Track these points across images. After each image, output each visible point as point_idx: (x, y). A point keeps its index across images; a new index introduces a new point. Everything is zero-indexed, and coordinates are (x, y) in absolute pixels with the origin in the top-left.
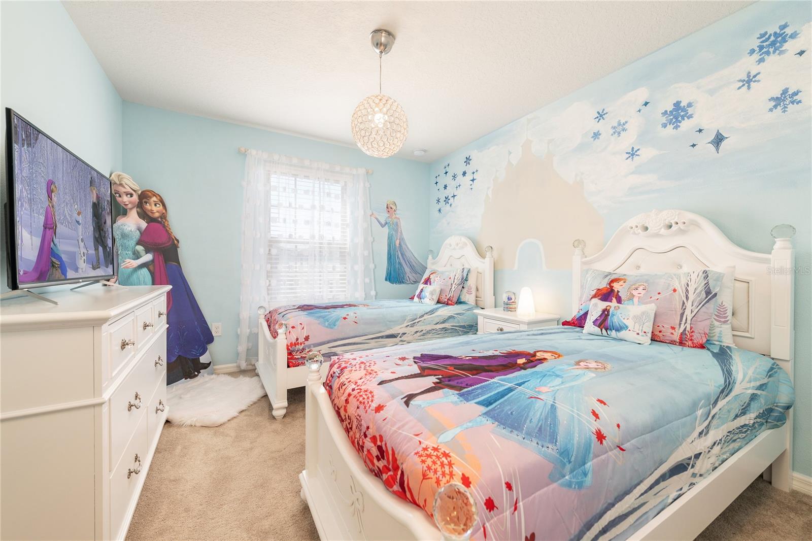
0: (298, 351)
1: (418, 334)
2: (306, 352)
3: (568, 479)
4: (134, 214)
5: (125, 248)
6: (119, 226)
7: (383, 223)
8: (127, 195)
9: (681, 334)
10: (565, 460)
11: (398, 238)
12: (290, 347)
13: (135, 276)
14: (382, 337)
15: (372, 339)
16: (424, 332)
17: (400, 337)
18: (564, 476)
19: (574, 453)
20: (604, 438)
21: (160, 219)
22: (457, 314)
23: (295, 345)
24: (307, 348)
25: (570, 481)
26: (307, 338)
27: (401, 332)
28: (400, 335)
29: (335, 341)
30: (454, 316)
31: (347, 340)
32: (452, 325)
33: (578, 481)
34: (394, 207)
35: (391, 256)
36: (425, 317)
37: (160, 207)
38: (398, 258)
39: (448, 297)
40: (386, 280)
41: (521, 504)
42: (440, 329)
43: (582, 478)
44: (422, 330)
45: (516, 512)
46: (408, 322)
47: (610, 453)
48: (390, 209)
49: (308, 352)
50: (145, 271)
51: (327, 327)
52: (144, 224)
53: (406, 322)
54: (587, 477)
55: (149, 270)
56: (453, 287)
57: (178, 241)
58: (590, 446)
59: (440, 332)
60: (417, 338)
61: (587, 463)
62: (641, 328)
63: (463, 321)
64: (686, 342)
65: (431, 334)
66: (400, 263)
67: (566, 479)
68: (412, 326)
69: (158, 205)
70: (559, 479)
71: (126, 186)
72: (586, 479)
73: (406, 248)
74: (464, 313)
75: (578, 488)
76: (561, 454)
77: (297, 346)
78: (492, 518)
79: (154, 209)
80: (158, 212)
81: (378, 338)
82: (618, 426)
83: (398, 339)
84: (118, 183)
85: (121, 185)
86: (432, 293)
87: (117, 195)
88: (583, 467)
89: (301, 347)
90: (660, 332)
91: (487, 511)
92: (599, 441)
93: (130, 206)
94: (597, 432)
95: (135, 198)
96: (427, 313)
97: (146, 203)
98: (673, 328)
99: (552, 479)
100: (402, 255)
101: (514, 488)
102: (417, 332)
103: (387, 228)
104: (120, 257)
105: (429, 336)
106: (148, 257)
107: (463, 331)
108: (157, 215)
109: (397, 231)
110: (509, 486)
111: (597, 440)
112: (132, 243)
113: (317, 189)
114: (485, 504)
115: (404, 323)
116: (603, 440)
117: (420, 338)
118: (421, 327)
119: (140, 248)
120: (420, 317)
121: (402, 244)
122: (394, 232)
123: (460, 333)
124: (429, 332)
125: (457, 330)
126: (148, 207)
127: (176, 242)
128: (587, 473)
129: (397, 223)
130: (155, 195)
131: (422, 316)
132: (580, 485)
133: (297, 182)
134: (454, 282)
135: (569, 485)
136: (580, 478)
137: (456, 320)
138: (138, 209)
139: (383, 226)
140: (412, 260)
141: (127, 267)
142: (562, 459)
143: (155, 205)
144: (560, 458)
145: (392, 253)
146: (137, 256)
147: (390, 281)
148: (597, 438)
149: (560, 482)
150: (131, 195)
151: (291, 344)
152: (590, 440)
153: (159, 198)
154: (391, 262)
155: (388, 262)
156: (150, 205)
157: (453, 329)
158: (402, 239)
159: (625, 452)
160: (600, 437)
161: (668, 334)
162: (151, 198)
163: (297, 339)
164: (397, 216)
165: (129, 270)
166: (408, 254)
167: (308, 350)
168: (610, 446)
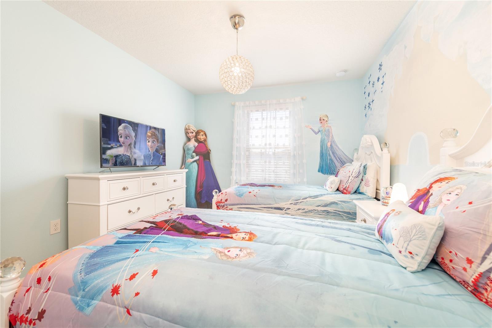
0: (221, 206)
1: (301, 211)
2: (225, 207)
3: (78, 300)
4: (193, 141)
5: (188, 154)
6: (187, 146)
7: (317, 131)
8: (191, 133)
9: (481, 275)
10: (82, 288)
11: (330, 141)
12: (217, 203)
13: (191, 165)
14: (271, 208)
15: (264, 208)
16: (306, 210)
17: (285, 210)
18: (77, 296)
19: (89, 287)
20: (118, 293)
21: (203, 142)
22: (341, 201)
23: (220, 202)
24: (225, 206)
25: (78, 302)
26: (226, 200)
27: (286, 207)
28: (285, 209)
29: (241, 204)
30: (337, 203)
31: (248, 205)
32: (334, 209)
33: (81, 305)
34: (326, 119)
35: (323, 154)
36: (308, 199)
37: (204, 137)
38: (329, 156)
39: (344, 187)
40: (319, 171)
41: (49, 292)
42: (321, 210)
43: (85, 306)
44: (304, 209)
45: (46, 293)
46: (291, 201)
47: (118, 307)
48: (322, 121)
49: (226, 208)
50: (195, 163)
51: (238, 196)
52: (196, 144)
53: (290, 200)
54: (88, 308)
55: (197, 163)
56: (350, 179)
57: (210, 150)
58: (102, 291)
59: (321, 213)
60: (300, 213)
61: (95, 300)
62: (406, 245)
63: (347, 208)
64: (484, 292)
65: (313, 213)
66: (331, 160)
67: (77, 299)
68: (296, 204)
69: (203, 136)
70: (73, 295)
71: (191, 129)
72: (87, 309)
73: (337, 148)
74: (350, 202)
75: (78, 309)
76: (82, 282)
77: (221, 203)
78: (37, 287)
79: (201, 137)
80: (203, 138)
81: (269, 208)
82: (137, 294)
83: (283, 211)
84: (188, 128)
85: (189, 129)
86: (331, 183)
87: (187, 133)
88: (91, 300)
89: (223, 204)
90: (451, 261)
91: (36, 283)
92: (112, 293)
93: (192, 137)
94: (116, 286)
95: (194, 134)
96: (310, 197)
97: (198, 135)
98: (470, 262)
99: (70, 291)
100: (333, 153)
101: (51, 281)
102: (299, 209)
103: (320, 134)
104: (186, 158)
105: (311, 214)
106: (197, 158)
107: (347, 217)
108: (202, 140)
109: (328, 136)
110: (50, 279)
111: (111, 291)
112: (191, 152)
113: (269, 117)
114: (38, 279)
115: (288, 201)
116: (115, 294)
117: (302, 214)
118: (304, 206)
119: (194, 154)
120: (303, 199)
121: (333, 145)
122: (326, 137)
123: (345, 218)
124: (311, 211)
125: (340, 214)
126: (199, 137)
127: (209, 151)
128: (90, 305)
129: (329, 130)
130: (202, 131)
131: (306, 198)
132: (81, 309)
133: (263, 114)
134: (352, 174)
135: (76, 303)
136: (84, 304)
137: (339, 206)
138: (195, 138)
139: (316, 133)
140: (343, 158)
141: (189, 162)
142: (81, 285)
143: (202, 136)
144: (80, 284)
145: (324, 151)
146: (193, 157)
147: (322, 172)
148: (112, 289)
149: (73, 297)
150: (193, 133)
151: (218, 201)
152: (106, 287)
153: (204, 132)
154: (323, 159)
155: (321, 159)
156: (200, 136)
157: (336, 213)
158: (333, 142)
159: (130, 316)
160: (115, 290)
161: (460, 269)
162: (200, 133)
163: (221, 200)
164: (329, 125)
165: (189, 163)
166: (338, 153)
167: (226, 207)
168: (119, 303)
